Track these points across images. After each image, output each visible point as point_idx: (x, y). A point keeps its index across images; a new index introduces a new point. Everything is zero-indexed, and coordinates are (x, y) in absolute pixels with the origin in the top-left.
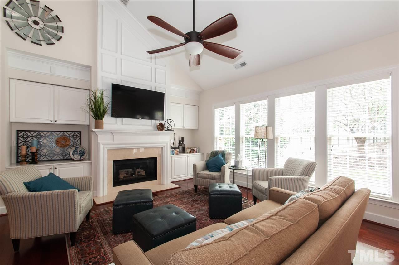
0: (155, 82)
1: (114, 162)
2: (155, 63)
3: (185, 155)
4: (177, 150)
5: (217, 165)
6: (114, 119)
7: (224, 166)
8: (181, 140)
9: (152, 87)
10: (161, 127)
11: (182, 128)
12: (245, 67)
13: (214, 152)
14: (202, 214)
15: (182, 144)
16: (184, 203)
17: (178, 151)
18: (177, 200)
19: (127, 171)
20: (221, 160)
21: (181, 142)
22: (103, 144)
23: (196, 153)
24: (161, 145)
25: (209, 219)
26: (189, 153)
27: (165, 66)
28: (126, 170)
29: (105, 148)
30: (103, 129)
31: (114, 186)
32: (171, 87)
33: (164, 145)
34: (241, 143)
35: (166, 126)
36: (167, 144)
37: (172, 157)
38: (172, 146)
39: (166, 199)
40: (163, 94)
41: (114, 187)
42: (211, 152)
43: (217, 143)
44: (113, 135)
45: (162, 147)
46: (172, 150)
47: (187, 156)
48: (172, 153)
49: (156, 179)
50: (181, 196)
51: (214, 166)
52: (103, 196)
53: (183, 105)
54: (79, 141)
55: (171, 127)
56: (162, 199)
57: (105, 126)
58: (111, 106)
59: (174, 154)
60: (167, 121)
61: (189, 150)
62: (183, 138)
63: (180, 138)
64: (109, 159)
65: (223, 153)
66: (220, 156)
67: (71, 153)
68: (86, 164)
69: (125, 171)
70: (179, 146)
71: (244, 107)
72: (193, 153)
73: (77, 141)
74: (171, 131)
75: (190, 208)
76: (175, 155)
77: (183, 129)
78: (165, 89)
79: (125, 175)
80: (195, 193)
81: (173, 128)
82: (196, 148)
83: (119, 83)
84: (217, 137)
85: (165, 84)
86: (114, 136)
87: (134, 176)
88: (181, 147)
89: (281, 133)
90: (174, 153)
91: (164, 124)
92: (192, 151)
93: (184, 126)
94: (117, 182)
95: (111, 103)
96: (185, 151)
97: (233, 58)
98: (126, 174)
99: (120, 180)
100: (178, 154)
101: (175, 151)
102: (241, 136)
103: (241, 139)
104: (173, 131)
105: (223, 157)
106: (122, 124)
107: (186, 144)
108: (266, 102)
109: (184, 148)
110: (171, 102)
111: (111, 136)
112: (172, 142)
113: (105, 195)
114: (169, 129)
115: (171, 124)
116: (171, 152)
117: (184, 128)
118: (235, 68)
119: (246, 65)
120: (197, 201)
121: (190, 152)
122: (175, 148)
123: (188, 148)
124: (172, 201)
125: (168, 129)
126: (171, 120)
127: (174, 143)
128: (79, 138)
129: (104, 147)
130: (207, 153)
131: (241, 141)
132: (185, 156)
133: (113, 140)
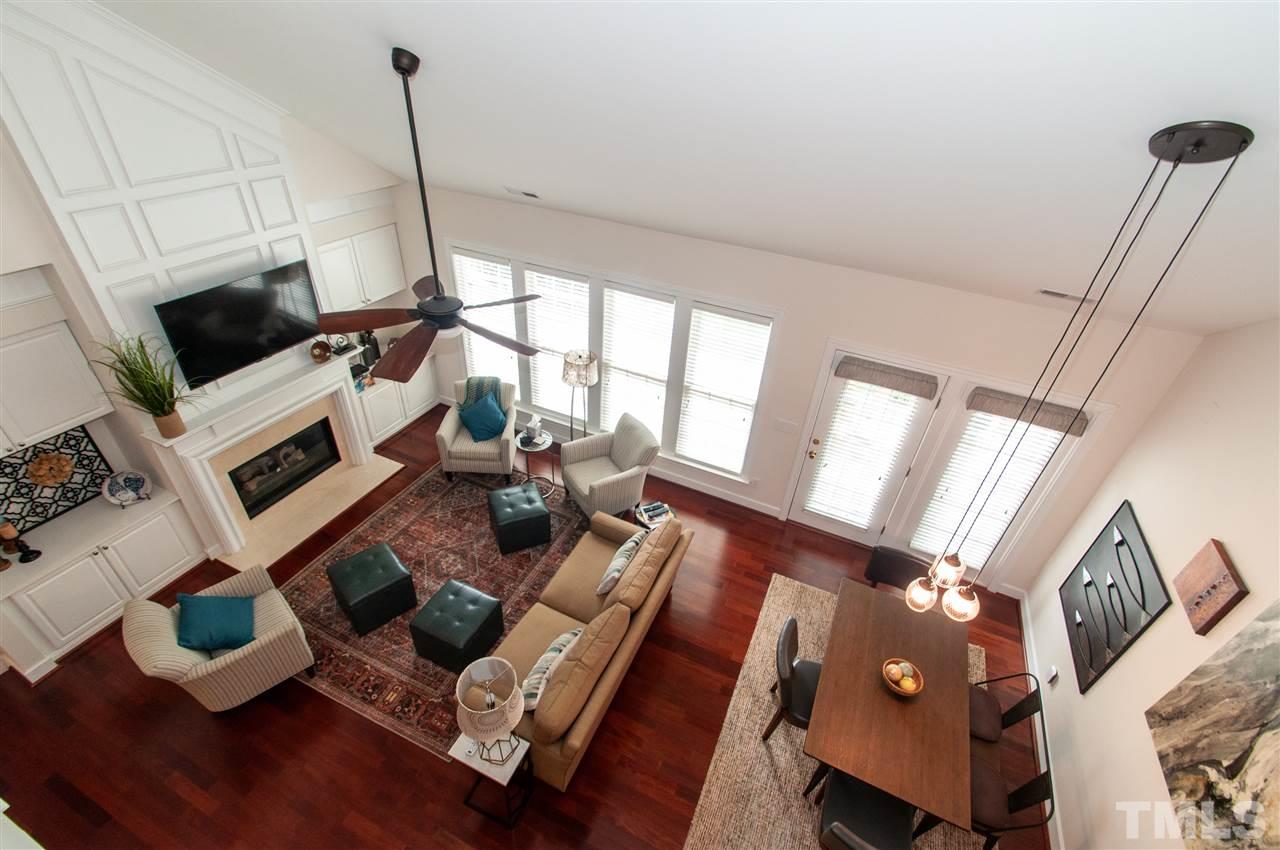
0: (265, 229)
1: (232, 473)
2: (244, 164)
5: (488, 426)
12: (532, 198)
13: (472, 383)
14: (485, 546)
15: (370, 339)
16: (442, 525)
18: (421, 516)
20: (495, 411)
22: (195, 457)
24: (332, 390)
25: (500, 556)
27: (277, 157)
29: (205, 462)
30: (187, 431)
31: (252, 518)
37: (360, 398)
39: (397, 520)
41: (253, 521)
45: (336, 390)
48: (361, 389)
49: (338, 459)
50: (423, 501)
51: (482, 427)
52: (242, 548)
53: (350, 239)
54: (103, 466)
56: (389, 523)
59: (365, 388)
64: (218, 474)
65: (495, 389)
66: (490, 400)
68: (168, 507)
73: (85, 450)
75: (459, 536)
76: (367, 390)
78: (297, 237)
79: (259, 478)
80: (450, 485)
83: (163, 283)
85: (295, 218)
87: (279, 470)
93: (368, 298)
99: (253, 494)
100: (372, 384)
101: (364, 379)
113: (244, 544)
114: (342, 345)
116: (357, 388)
118: (509, 191)
119: (536, 197)
120: (464, 511)
124: (412, 523)
125: (340, 347)
128: (99, 459)
129: (200, 461)
133: (215, 435)
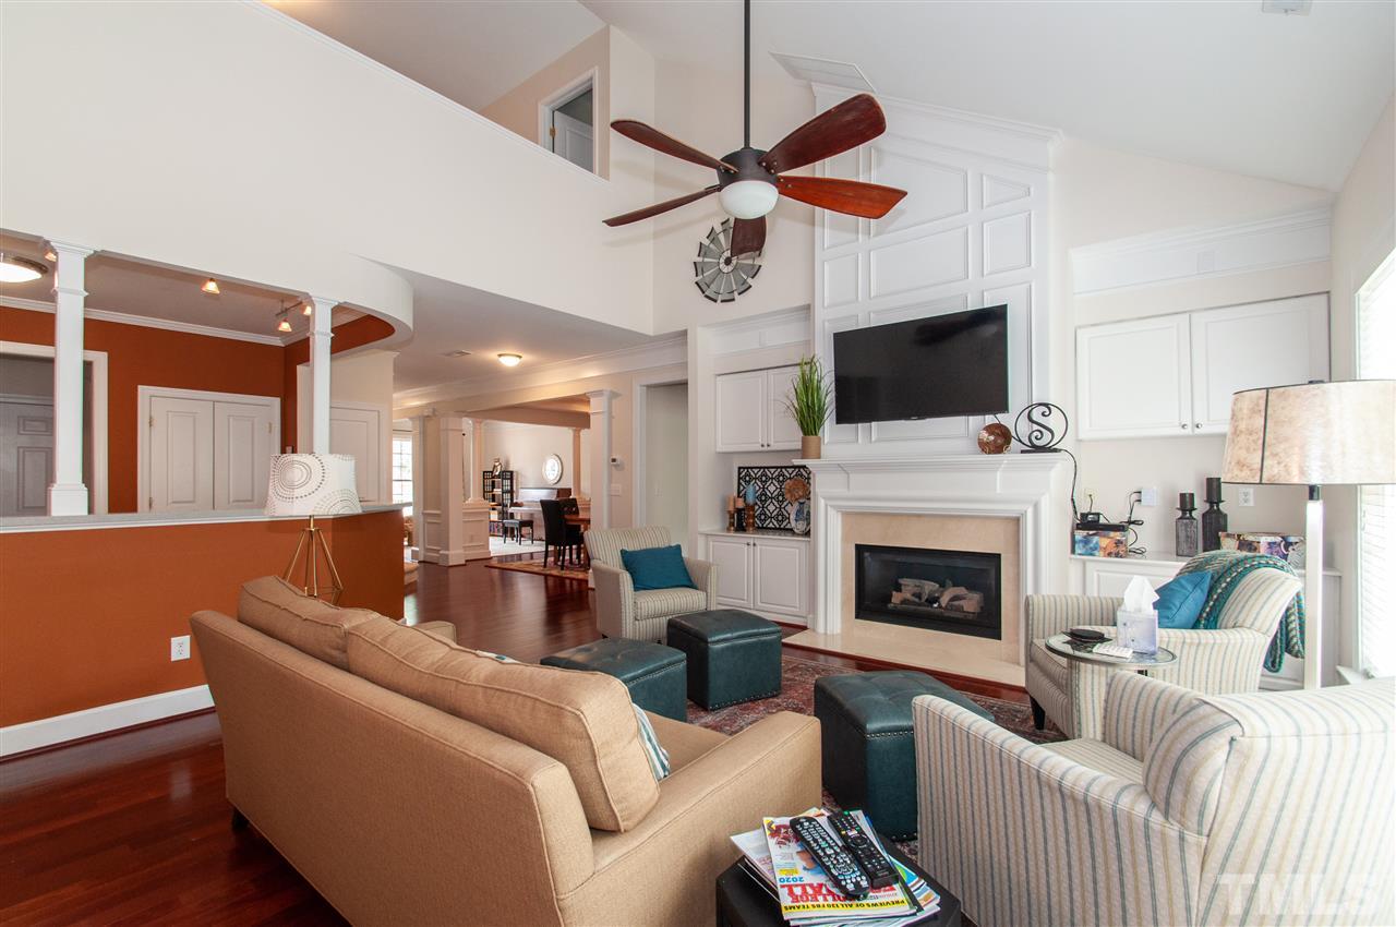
0: (982, 275)
1: (861, 548)
2: (982, 205)
4: (1112, 534)
6: (851, 427)
9: (966, 298)
10: (999, 440)
11: (1184, 431)
17: (1118, 542)
19: (920, 587)
22: (827, 499)
24: (1012, 509)
28: (918, 582)
30: (819, 457)
31: (858, 616)
35: (1024, 430)
37: (1082, 563)
40: (1003, 309)
41: (858, 620)
44: (847, 473)
46: (1084, 532)
48: (1085, 546)
49: (1000, 637)
53: (1184, 316)
55: (1047, 435)
57: (824, 450)
59: (1096, 552)
62: (1212, 484)
67: (792, 517)
68: (804, 544)
69: (915, 586)
74: (1049, 450)
76: (1100, 556)
78: (1027, 285)
79: (911, 597)
81: (1058, 438)
86: (850, 476)
87: (935, 605)
91: (1011, 428)
93: (1197, 422)
98: (915, 595)
99: (890, 606)
100: (1118, 555)
101: (1104, 541)
104: (1060, 451)
106: (871, 441)
114: (1040, 443)
115: (1046, 421)
116: (1076, 541)
117: (1197, 430)
122: (1105, 528)
125: (1033, 446)
126: (1046, 405)
133: (849, 486)
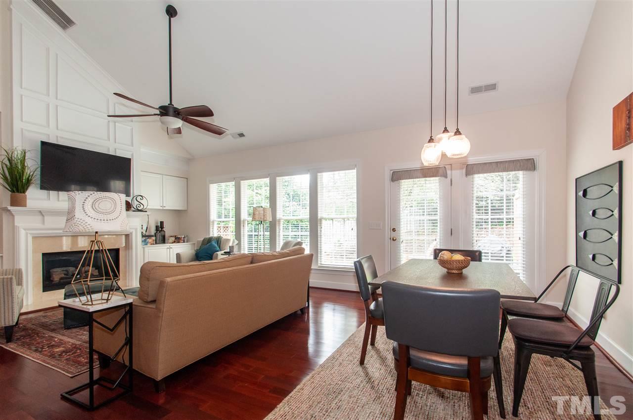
0: (115, 142)
1: (45, 255)
3: (167, 245)
4: (152, 238)
5: (208, 254)
6: (45, 192)
7: (217, 253)
8: (159, 225)
9: (109, 149)
11: (161, 208)
12: (243, 138)
13: (206, 238)
15: (161, 230)
17: (154, 240)
19: (67, 271)
20: (215, 247)
21: (160, 228)
22: (24, 229)
23: (184, 242)
24: (126, 231)
26: (172, 243)
28: (65, 269)
29: (29, 235)
30: (26, 207)
31: (44, 291)
32: (141, 150)
33: (131, 231)
34: (242, 227)
35: (135, 204)
36: (136, 230)
38: (144, 232)
40: (130, 160)
41: (44, 293)
42: (202, 239)
43: (213, 229)
44: (43, 216)
45: (128, 233)
46: (145, 238)
47: (168, 247)
48: (145, 242)
51: (206, 254)
53: (161, 175)
55: (142, 206)
57: (29, 202)
58: (39, 173)
60: (135, 198)
61: (173, 239)
62: (162, 223)
63: (157, 223)
64: (35, 251)
65: (218, 240)
66: (214, 243)
69: (62, 271)
70: (155, 234)
71: (244, 184)
72: (179, 242)
74: (142, 211)
76: (149, 245)
77: (163, 210)
78: (131, 153)
79: (63, 276)
81: (145, 207)
82: (183, 236)
83: (52, 140)
84: (213, 222)
85: (132, 145)
86: (46, 218)
88: (159, 235)
89: (283, 216)
90: (148, 243)
91: (131, 202)
92: (177, 240)
93: (164, 205)
94: (49, 284)
95: (39, 169)
96: (166, 242)
97: (220, 135)
98: (65, 274)
100: (153, 244)
101: (150, 240)
102: (242, 219)
103: (242, 223)
104: (146, 211)
105: (218, 245)
106: (59, 201)
107: (168, 230)
108: (267, 180)
109: (164, 237)
110: (142, 171)
111: (40, 218)
112: (145, 228)
113: (29, 304)
114: (140, 209)
115: (141, 201)
116: (142, 241)
117: (164, 208)
118: (233, 137)
119: (244, 136)
121: (175, 242)
122: (150, 236)
123: (171, 236)
125: (138, 209)
126: (141, 196)
127: (147, 228)
129: (27, 233)
130: (198, 241)
131: (242, 225)
132: (166, 247)
133: (43, 222)
